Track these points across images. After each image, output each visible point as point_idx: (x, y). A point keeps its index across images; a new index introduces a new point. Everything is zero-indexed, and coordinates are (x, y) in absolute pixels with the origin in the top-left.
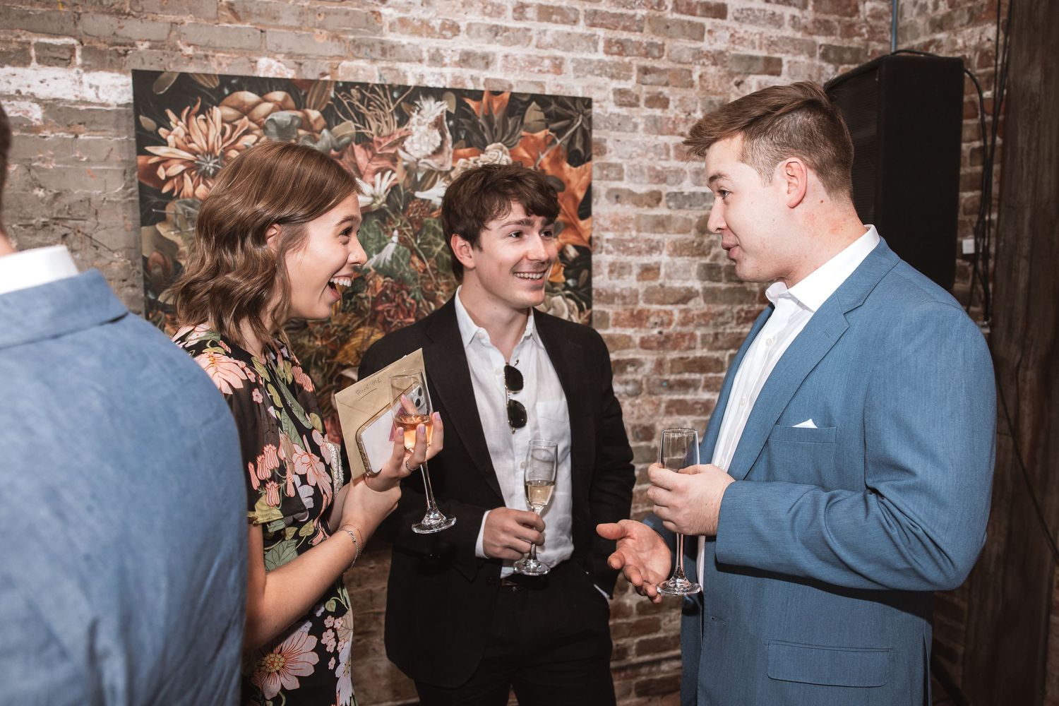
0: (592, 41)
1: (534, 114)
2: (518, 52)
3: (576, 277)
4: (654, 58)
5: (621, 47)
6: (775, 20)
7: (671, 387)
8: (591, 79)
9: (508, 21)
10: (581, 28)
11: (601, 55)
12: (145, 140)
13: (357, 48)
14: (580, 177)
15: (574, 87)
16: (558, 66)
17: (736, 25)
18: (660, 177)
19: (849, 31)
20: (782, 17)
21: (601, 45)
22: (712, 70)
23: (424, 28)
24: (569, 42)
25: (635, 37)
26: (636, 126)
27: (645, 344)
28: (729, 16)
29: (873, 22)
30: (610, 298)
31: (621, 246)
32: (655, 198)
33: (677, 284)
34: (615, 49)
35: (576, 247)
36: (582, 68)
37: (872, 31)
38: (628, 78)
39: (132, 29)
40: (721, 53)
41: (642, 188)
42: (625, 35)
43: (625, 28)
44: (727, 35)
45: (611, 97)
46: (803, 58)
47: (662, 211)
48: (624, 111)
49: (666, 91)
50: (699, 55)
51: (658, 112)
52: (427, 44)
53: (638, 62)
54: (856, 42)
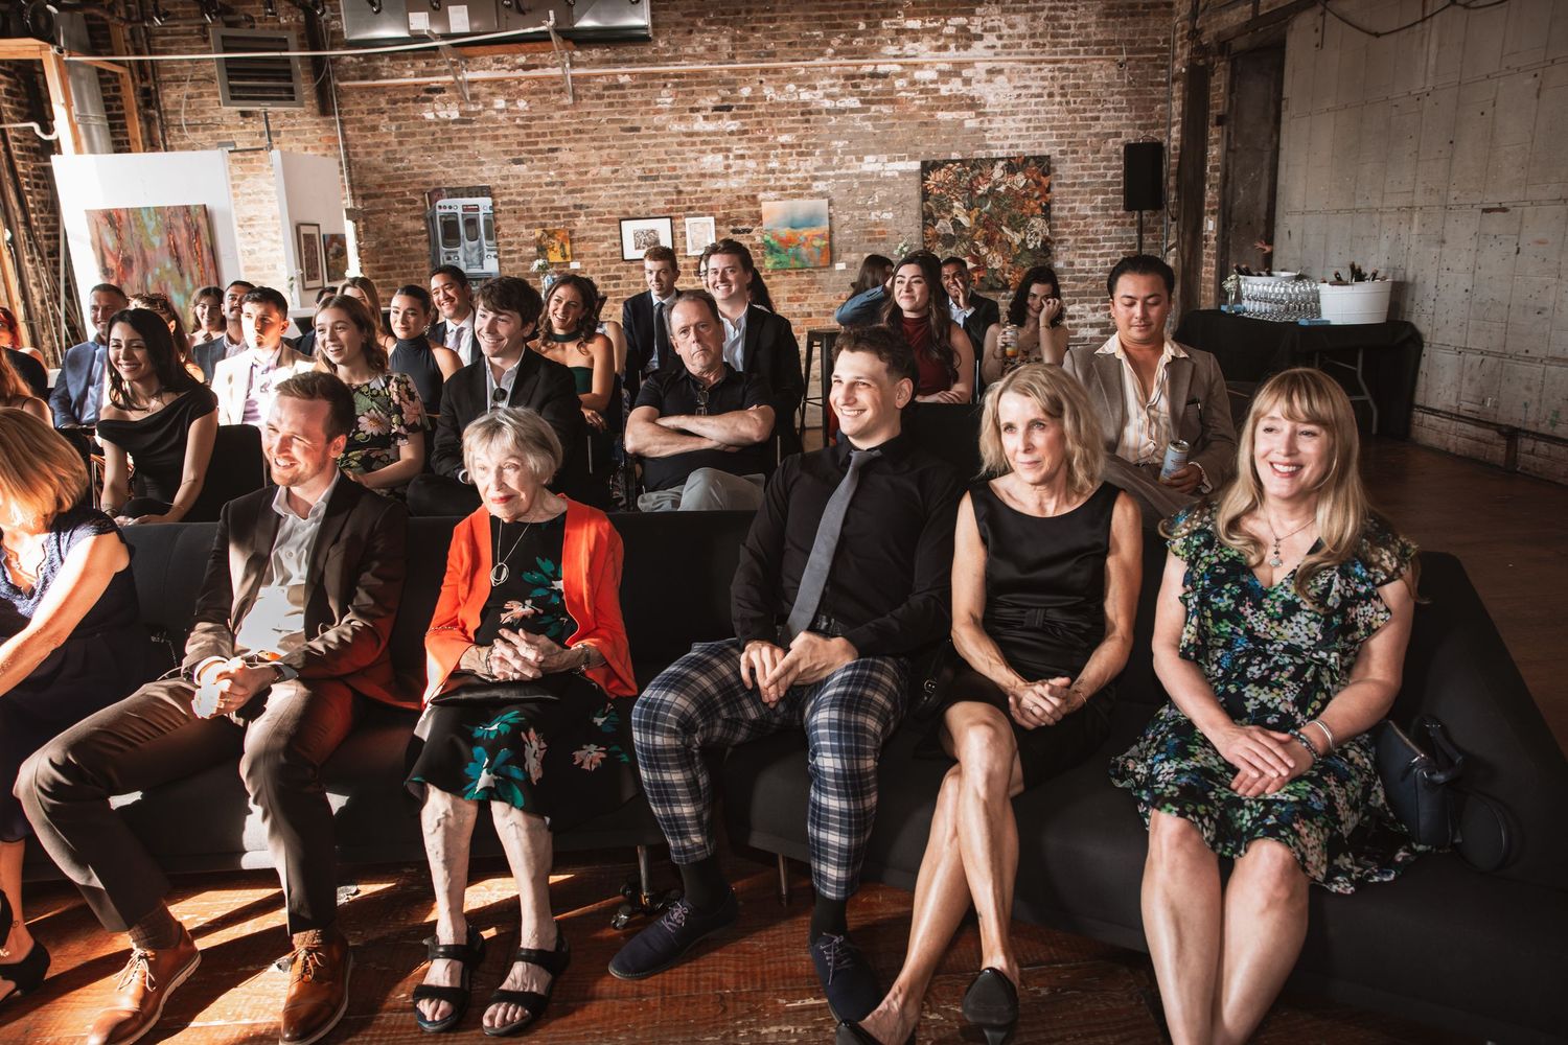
0: (1051, 135)
1: (1032, 162)
2: (1027, 142)
3: (1045, 212)
4: (1073, 138)
5: (1062, 136)
6: (1119, 118)
7: (1080, 248)
8: (1051, 148)
9: (1024, 133)
10: (1048, 132)
11: (1054, 139)
12: (924, 179)
13: (980, 147)
14: (1047, 180)
15: (1046, 151)
16: (1040, 145)
17: (1104, 122)
18: (1076, 177)
19: (1151, 117)
20: (1122, 117)
21: (1054, 136)
22: (1095, 139)
23: (998, 139)
24: (1043, 136)
25: (1066, 132)
26: (1066, 161)
27: (1070, 234)
28: (1102, 119)
29: (1161, 113)
30: (1057, 218)
31: (1062, 201)
32: (1074, 185)
33: (1082, 213)
34: (1059, 137)
35: (1045, 202)
36: (1048, 144)
37: (1160, 116)
38: (1064, 146)
39: (920, 149)
41: (1069, 181)
42: (1063, 132)
43: (1063, 129)
44: (1100, 127)
45: (1058, 153)
46: (1130, 130)
47: (1076, 189)
48: (1062, 157)
49: (1077, 148)
50: (1089, 135)
51: (1075, 156)
52: (999, 143)
53: (1066, 140)
54: (1153, 121)
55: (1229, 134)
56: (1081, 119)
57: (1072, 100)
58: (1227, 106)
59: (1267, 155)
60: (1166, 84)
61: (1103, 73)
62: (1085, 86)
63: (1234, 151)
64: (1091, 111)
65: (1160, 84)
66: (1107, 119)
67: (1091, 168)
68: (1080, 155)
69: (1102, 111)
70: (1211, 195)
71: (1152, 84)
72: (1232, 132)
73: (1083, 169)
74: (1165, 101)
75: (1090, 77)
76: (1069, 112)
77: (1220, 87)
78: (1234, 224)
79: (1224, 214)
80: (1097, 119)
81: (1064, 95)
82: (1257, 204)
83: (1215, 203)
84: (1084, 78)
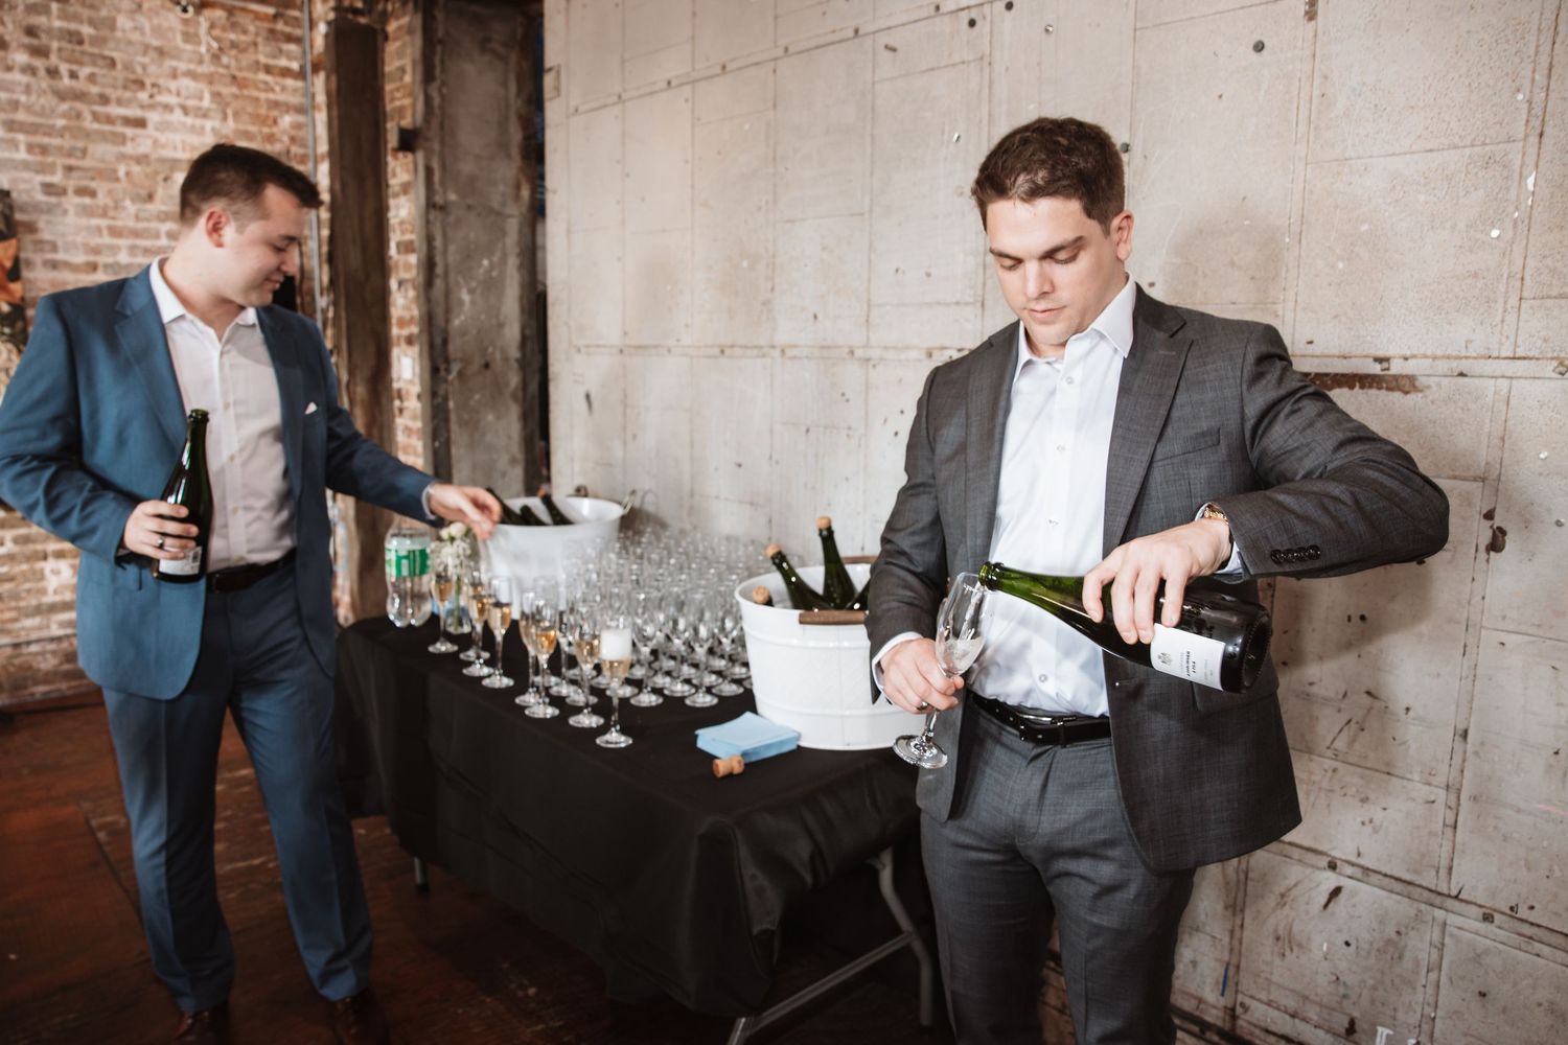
0: (12, 143)
3: (12, 325)
4: (77, 158)
5: (44, 150)
8: (15, 174)
11: (22, 155)
14: (6, 249)
17: (157, 134)
18: (96, 250)
20: (202, 128)
21: (22, 147)
22: (136, 169)
25: (57, 141)
26: (65, 212)
28: (150, 125)
29: (293, 132)
34: (37, 150)
35: (10, 304)
37: (293, 139)
38: (53, 173)
40: (146, 156)
41: (79, 258)
42: (46, 140)
43: (45, 134)
44: (149, 142)
45: (38, 188)
48: (53, 200)
49: (93, 185)
50: (123, 157)
51: (87, 200)
53: (61, 161)
55: (429, 171)
56: (96, 117)
57: (64, 68)
58: (420, 107)
59: (513, 226)
60: (301, 75)
61: (142, 20)
62: (95, 41)
63: (443, 208)
64: (120, 102)
65: (286, 72)
66: (164, 127)
67: (136, 234)
68: (102, 199)
69: (152, 107)
70: (403, 304)
71: (268, 70)
72: (435, 165)
73: (115, 232)
74: (300, 110)
75: (111, 24)
76: (62, 96)
77: (402, 70)
78: (455, 368)
79: (432, 346)
80: (140, 123)
81: (40, 52)
82: (501, 326)
83: (411, 320)
84: (91, 22)
